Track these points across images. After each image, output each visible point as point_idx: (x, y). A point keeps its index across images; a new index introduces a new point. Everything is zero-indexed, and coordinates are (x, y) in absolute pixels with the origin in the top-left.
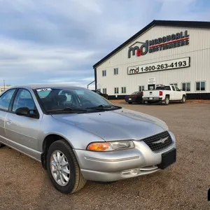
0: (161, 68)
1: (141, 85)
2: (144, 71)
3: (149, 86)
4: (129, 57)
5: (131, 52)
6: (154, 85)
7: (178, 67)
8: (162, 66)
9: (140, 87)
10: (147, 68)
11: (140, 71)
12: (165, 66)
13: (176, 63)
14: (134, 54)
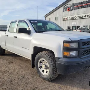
0: (80, 18)
1: (69, 26)
2: (71, 19)
3: (73, 26)
4: (64, 12)
6: (75, 26)
8: (80, 17)
9: (68, 27)
10: (72, 18)
12: (81, 17)
13: (87, 16)
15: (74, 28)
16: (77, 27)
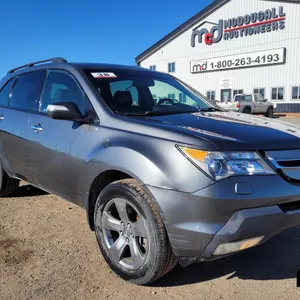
0: (241, 65)
1: (211, 89)
2: (215, 68)
3: (222, 91)
4: (193, 46)
5: (197, 37)
6: (229, 90)
7: (266, 62)
8: (242, 61)
9: (208, 93)
10: (219, 63)
11: (209, 68)
12: (247, 61)
13: (264, 57)
14: (200, 41)
15: (226, 98)
16: (235, 92)
